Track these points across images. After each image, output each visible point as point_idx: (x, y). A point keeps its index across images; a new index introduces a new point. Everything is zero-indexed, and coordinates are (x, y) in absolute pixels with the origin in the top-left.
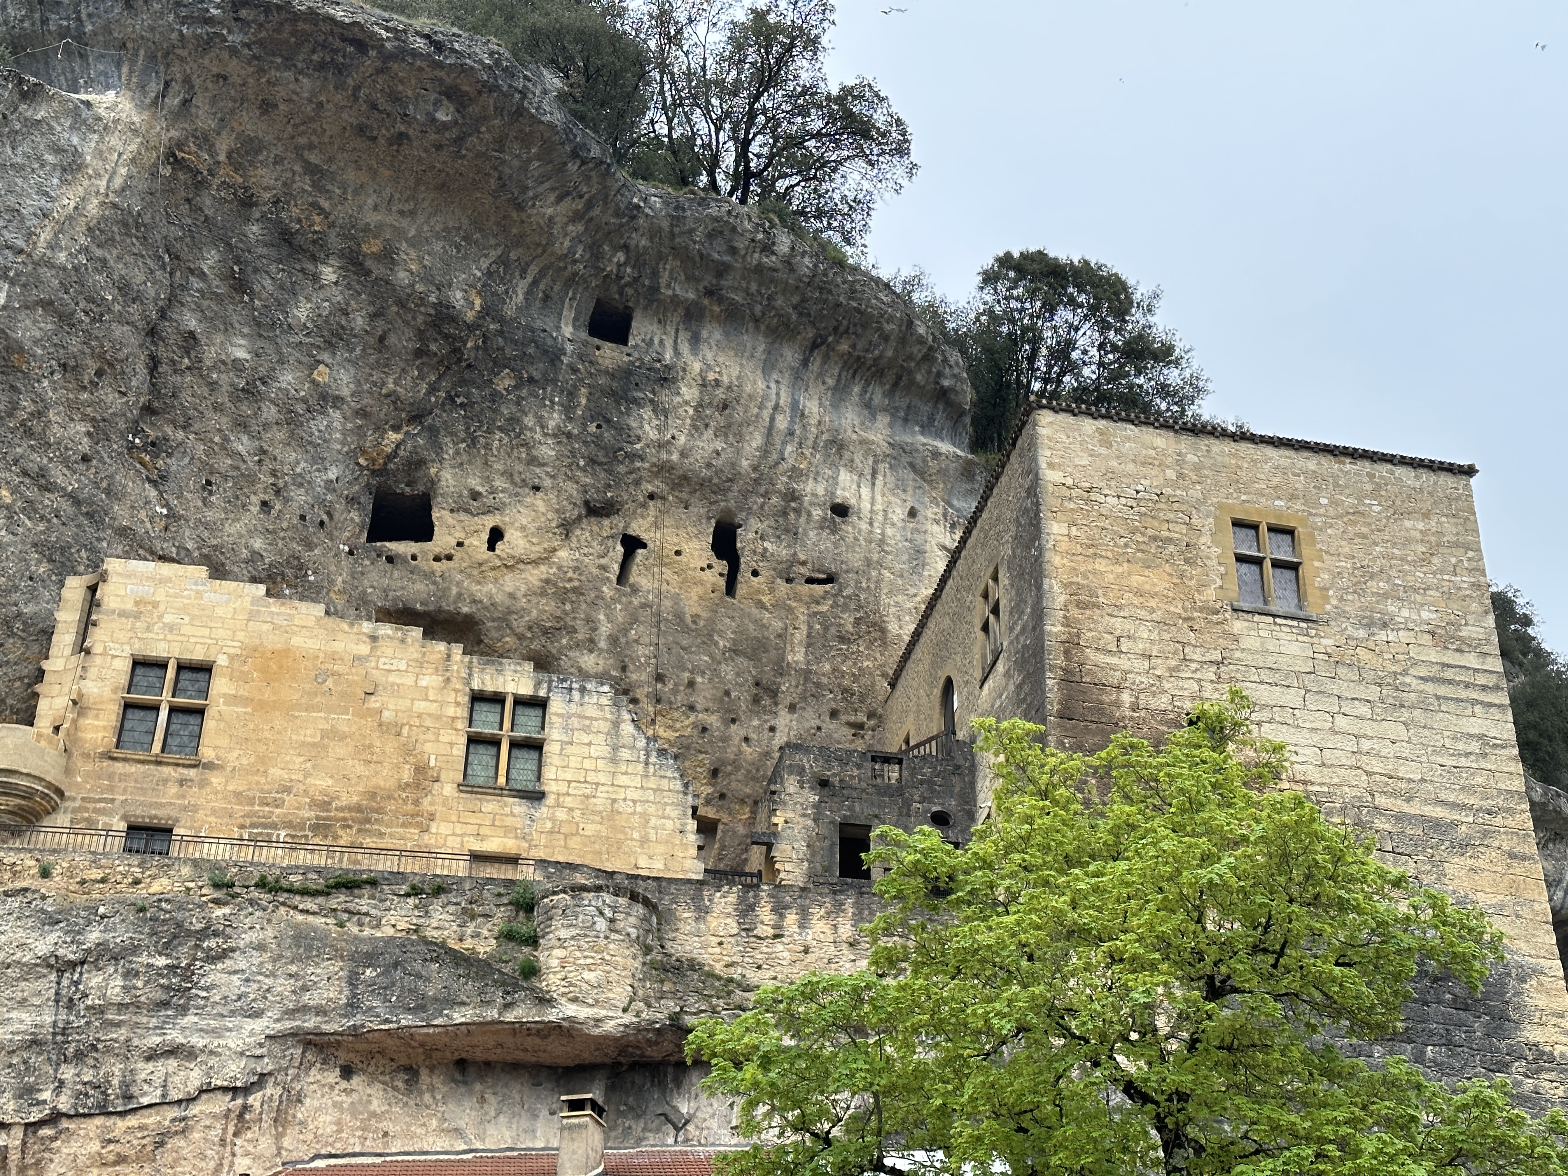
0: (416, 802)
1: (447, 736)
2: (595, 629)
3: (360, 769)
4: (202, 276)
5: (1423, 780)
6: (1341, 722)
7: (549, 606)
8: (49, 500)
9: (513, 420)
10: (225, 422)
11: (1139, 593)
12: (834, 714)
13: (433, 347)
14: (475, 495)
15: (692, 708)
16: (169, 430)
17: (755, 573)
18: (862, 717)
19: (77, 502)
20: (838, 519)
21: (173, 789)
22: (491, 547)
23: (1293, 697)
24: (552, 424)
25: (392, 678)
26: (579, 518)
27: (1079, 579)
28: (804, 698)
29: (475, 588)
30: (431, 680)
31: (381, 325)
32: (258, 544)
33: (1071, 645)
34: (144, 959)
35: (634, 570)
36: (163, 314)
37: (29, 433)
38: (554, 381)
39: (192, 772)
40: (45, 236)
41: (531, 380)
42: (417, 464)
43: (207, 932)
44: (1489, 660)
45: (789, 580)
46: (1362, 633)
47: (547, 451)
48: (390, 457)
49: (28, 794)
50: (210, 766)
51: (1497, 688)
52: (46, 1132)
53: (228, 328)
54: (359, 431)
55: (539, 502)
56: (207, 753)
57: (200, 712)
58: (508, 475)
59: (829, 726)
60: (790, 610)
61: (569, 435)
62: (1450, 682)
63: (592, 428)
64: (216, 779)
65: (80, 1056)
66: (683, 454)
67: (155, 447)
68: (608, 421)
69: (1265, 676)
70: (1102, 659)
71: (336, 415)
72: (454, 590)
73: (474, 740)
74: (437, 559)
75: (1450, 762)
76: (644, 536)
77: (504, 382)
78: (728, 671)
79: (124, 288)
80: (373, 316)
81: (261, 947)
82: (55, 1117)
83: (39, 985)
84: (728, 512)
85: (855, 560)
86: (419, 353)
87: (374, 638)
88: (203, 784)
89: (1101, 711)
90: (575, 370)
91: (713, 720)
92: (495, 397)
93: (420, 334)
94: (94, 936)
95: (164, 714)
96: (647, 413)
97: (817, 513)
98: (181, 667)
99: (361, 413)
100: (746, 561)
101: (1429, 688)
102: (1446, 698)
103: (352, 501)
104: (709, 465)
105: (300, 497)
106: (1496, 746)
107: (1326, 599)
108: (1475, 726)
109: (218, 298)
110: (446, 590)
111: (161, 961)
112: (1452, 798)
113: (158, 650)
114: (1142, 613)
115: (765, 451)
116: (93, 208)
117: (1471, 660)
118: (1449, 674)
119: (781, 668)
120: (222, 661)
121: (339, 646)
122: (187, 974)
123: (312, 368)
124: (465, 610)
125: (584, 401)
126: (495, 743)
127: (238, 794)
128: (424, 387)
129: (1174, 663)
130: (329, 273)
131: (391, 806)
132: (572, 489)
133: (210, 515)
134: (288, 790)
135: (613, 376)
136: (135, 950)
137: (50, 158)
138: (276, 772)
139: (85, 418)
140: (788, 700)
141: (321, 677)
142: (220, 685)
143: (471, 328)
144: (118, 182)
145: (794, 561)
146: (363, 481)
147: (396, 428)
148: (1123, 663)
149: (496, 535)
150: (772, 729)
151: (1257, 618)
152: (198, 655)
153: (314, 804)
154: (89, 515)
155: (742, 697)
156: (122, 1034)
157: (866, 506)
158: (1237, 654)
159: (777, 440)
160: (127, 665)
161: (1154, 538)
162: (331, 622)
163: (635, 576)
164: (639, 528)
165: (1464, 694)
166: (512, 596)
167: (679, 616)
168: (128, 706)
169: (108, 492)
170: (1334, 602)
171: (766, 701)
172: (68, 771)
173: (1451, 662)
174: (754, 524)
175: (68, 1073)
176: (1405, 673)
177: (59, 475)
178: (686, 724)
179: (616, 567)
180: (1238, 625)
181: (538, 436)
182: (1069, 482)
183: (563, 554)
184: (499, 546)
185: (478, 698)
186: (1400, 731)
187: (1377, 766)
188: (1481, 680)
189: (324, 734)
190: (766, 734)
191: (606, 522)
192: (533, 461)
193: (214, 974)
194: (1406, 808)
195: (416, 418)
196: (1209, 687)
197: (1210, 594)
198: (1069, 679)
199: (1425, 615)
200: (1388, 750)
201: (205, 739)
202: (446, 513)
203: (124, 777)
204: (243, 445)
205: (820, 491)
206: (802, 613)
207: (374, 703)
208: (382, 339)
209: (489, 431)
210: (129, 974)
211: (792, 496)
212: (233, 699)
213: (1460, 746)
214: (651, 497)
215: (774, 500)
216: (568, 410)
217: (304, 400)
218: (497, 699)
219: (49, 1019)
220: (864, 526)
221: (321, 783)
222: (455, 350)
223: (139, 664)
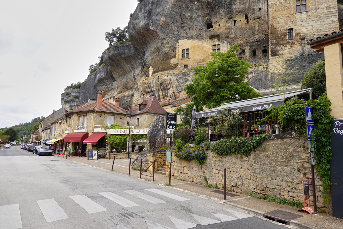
0: (208, 58)
1: (211, 50)
2: (232, 32)
3: (203, 56)
4: (183, 8)
5: (322, 29)
6: (310, 24)
7: (227, 31)
8: (175, 35)
9: (219, 11)
10: (189, 22)
11: (282, 15)
12: (263, 34)
13: (208, 6)
14: (216, 21)
15: (245, 38)
16: (184, 25)
17: (250, 20)
18: (266, 33)
19: (177, 35)
20: (260, 10)
21: (187, 61)
22: (219, 26)
23: (303, 23)
24: (223, 10)
25: (205, 46)
26: (228, 20)
27: (274, 16)
28: (258, 33)
29: (218, 31)
30: (208, 45)
31: (202, 6)
32: (196, 33)
33: (272, 24)
34: (183, 78)
35: (236, 24)
36: (181, 14)
37: (171, 30)
38: (222, 5)
39: (188, 59)
40: (167, 11)
41: (220, 6)
42: (210, 20)
43: (188, 75)
44: (335, 9)
45: (255, 20)
46: (315, 11)
47: (223, 14)
48: (207, 20)
49: (175, 64)
50: (190, 58)
51: (336, 13)
52: (179, 93)
53: (187, 12)
54: (203, 18)
55: (223, 20)
56: (189, 57)
57: (188, 53)
58: (219, 18)
59: (262, 35)
60: (255, 23)
61: (225, 11)
62: (328, 14)
63: (228, 9)
64: (190, 59)
65: (180, 86)
66: (239, 9)
67: (184, 27)
68: (229, 8)
69: (299, 21)
70: (276, 25)
71: (200, 17)
72: (216, 32)
73: (213, 50)
74: (214, 29)
75: (326, 25)
76: (236, 20)
77: (217, 7)
78: (249, 32)
79: (176, 13)
80: (201, 6)
81: (192, 75)
82: (180, 92)
83: (176, 81)
84: (246, 14)
85: (263, 15)
86: (207, 8)
87: (203, 42)
88: (189, 60)
89: (276, 32)
90: (224, 3)
91: (248, 38)
92: (216, 10)
93: (206, 5)
94: (179, 77)
95: (185, 54)
96: (234, 5)
97: (257, 10)
98: (186, 49)
99: (203, 16)
100: (249, 19)
101: (325, 16)
102: (327, 17)
103: (204, 26)
104: (242, 9)
105: (198, 27)
106: (335, 21)
107: (310, 8)
108: (331, 19)
109: (185, 10)
110: (215, 33)
111: (185, 78)
112: (326, 30)
113: (184, 48)
114: (282, 18)
115: (249, 5)
116: (171, 6)
117: (332, 10)
118: (328, 13)
119: (255, 30)
120: (189, 48)
121: (199, 44)
122: (187, 78)
123: (197, 13)
124: (218, 34)
125: (226, 7)
126: (215, 50)
127: (192, 60)
128: (209, 11)
129: (286, 23)
130: (196, 3)
131: (206, 59)
132: (226, 17)
133: (190, 32)
134: (197, 59)
135: (229, 2)
136: (182, 77)
137: (165, 3)
138: (195, 58)
139: (176, 27)
140: (257, 34)
141: (198, 47)
142: (189, 50)
143: (212, 3)
144: (172, 2)
145: (255, 17)
146: (205, 23)
147: (207, 17)
148: (279, 25)
149: (219, 25)
150: (255, 38)
151: (299, 13)
152: (187, 48)
153: (199, 60)
154: (179, 36)
155: (251, 35)
156: (183, 84)
157: (263, 7)
158: (295, 19)
159: (250, 3)
160: (182, 50)
161: (284, 7)
162: (198, 41)
163: (236, 25)
164: (235, 19)
165: (330, 15)
166: (222, 31)
167: (242, 28)
168: (183, 54)
169: (180, 33)
170: (311, 8)
171: (254, 35)
172: (178, 61)
173: (329, 11)
174: (249, 14)
175: (180, 88)
176: (321, 15)
177: (175, 33)
178: (244, 40)
179: (233, 24)
180: (296, 15)
181: (222, 12)
182: (273, 3)
183: (227, 25)
184: (220, 26)
185: (213, 46)
186: (320, 23)
187: (315, 29)
188: (334, 12)
189: (199, 53)
190: (254, 38)
191: (231, 20)
192: (222, 15)
193: (189, 78)
194: (319, 33)
195: (209, 15)
196: (291, 25)
197: (292, 12)
198: (272, 29)
199: (325, 5)
200: (318, 26)
201: (189, 56)
202: (214, 24)
203: (183, 61)
204: (192, 24)
205: (257, 7)
206: (257, 23)
207: (203, 49)
208: (203, 8)
209: (216, 14)
210: (182, 79)
211: (254, 9)
212: (191, 51)
213: (329, 23)
214: (236, 15)
215: (251, 10)
216: (224, 8)
217: (197, 17)
218: (215, 45)
219: (177, 84)
220: (263, 10)
221: (199, 58)
222: (211, 6)
223: (183, 50)
